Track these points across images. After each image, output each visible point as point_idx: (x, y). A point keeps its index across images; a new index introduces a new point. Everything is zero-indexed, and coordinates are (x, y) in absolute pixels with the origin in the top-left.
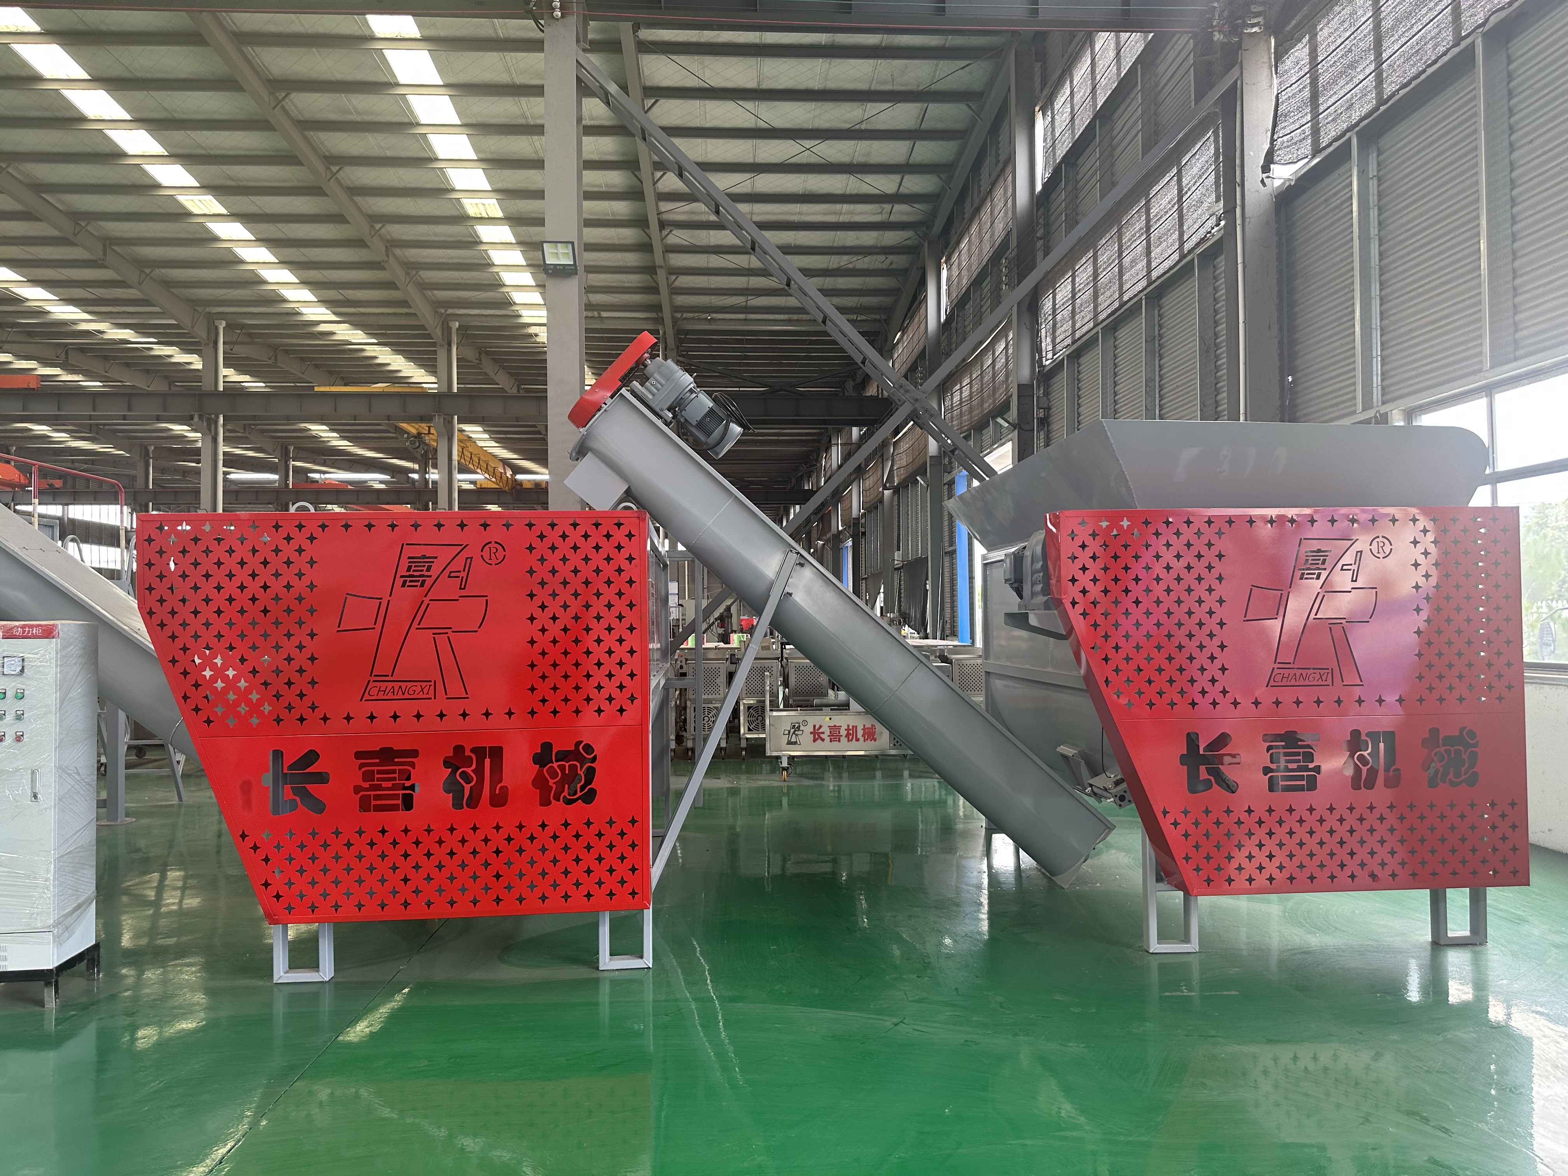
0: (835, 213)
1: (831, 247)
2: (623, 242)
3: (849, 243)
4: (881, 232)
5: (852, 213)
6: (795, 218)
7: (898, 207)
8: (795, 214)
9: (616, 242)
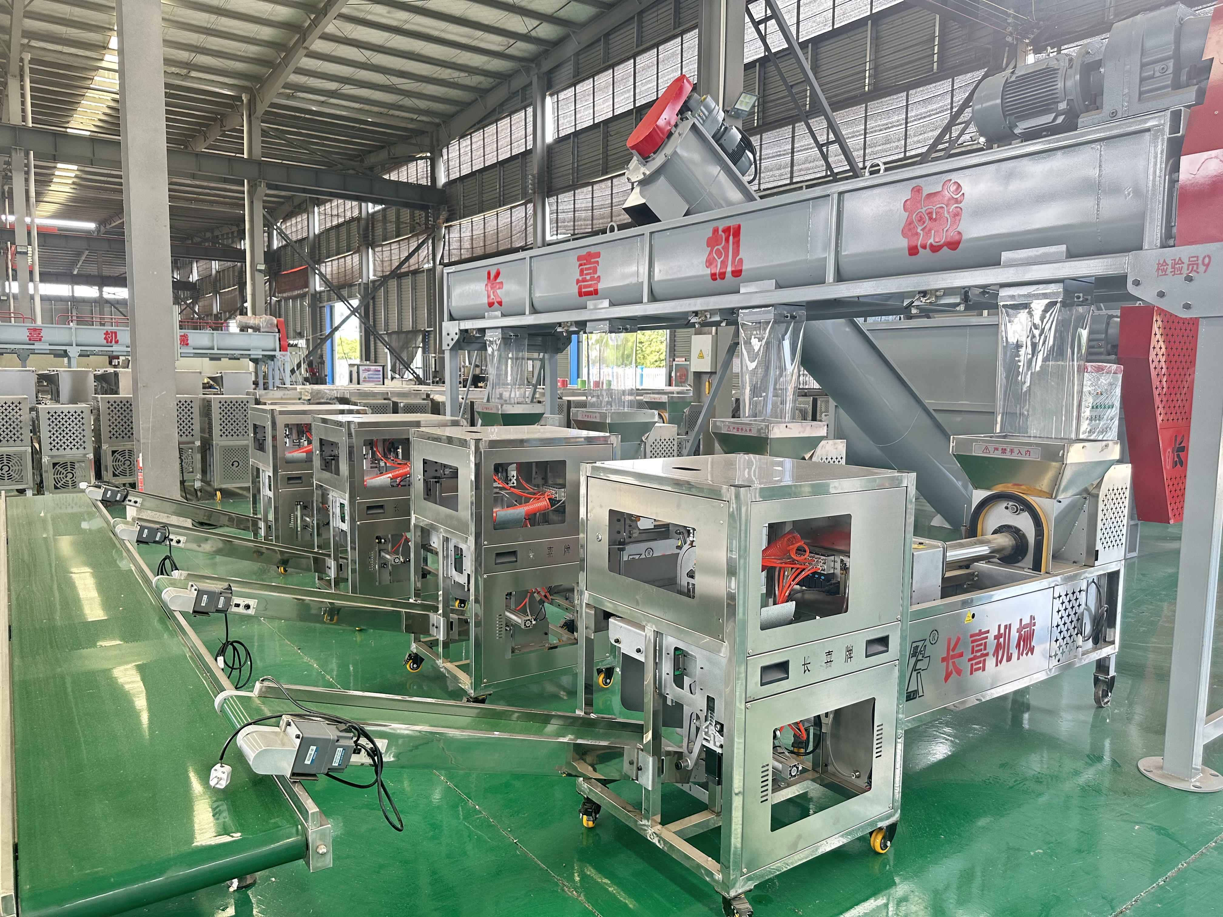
0: (470, 37)
1: (444, 61)
2: (271, 18)
3: (460, 61)
4: (490, 59)
5: (482, 40)
6: (436, 33)
7: (520, 45)
8: (437, 30)
9: (265, 16)
